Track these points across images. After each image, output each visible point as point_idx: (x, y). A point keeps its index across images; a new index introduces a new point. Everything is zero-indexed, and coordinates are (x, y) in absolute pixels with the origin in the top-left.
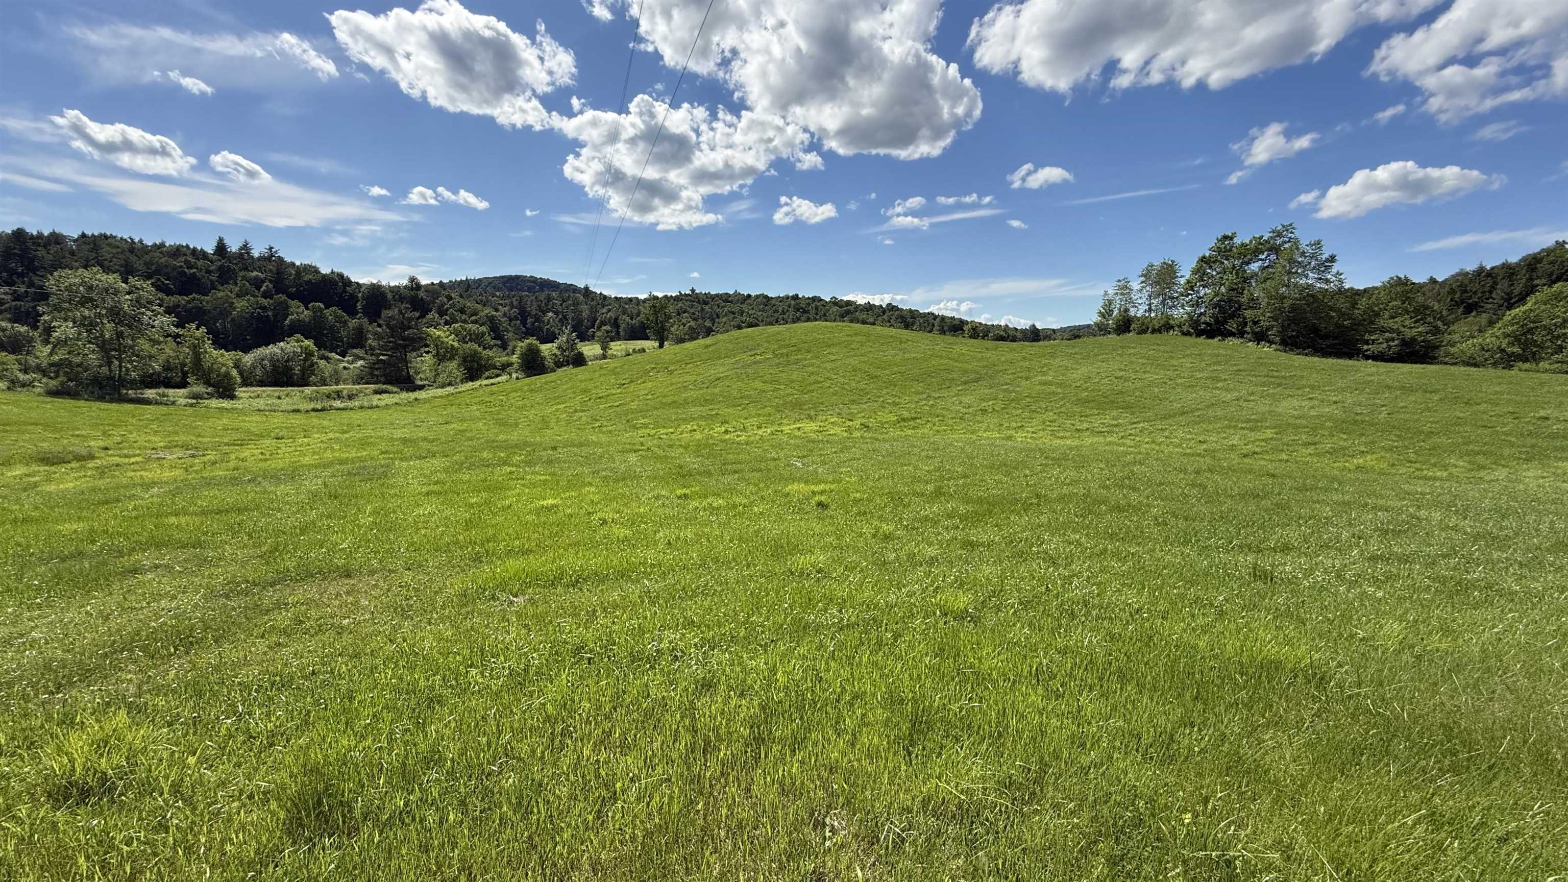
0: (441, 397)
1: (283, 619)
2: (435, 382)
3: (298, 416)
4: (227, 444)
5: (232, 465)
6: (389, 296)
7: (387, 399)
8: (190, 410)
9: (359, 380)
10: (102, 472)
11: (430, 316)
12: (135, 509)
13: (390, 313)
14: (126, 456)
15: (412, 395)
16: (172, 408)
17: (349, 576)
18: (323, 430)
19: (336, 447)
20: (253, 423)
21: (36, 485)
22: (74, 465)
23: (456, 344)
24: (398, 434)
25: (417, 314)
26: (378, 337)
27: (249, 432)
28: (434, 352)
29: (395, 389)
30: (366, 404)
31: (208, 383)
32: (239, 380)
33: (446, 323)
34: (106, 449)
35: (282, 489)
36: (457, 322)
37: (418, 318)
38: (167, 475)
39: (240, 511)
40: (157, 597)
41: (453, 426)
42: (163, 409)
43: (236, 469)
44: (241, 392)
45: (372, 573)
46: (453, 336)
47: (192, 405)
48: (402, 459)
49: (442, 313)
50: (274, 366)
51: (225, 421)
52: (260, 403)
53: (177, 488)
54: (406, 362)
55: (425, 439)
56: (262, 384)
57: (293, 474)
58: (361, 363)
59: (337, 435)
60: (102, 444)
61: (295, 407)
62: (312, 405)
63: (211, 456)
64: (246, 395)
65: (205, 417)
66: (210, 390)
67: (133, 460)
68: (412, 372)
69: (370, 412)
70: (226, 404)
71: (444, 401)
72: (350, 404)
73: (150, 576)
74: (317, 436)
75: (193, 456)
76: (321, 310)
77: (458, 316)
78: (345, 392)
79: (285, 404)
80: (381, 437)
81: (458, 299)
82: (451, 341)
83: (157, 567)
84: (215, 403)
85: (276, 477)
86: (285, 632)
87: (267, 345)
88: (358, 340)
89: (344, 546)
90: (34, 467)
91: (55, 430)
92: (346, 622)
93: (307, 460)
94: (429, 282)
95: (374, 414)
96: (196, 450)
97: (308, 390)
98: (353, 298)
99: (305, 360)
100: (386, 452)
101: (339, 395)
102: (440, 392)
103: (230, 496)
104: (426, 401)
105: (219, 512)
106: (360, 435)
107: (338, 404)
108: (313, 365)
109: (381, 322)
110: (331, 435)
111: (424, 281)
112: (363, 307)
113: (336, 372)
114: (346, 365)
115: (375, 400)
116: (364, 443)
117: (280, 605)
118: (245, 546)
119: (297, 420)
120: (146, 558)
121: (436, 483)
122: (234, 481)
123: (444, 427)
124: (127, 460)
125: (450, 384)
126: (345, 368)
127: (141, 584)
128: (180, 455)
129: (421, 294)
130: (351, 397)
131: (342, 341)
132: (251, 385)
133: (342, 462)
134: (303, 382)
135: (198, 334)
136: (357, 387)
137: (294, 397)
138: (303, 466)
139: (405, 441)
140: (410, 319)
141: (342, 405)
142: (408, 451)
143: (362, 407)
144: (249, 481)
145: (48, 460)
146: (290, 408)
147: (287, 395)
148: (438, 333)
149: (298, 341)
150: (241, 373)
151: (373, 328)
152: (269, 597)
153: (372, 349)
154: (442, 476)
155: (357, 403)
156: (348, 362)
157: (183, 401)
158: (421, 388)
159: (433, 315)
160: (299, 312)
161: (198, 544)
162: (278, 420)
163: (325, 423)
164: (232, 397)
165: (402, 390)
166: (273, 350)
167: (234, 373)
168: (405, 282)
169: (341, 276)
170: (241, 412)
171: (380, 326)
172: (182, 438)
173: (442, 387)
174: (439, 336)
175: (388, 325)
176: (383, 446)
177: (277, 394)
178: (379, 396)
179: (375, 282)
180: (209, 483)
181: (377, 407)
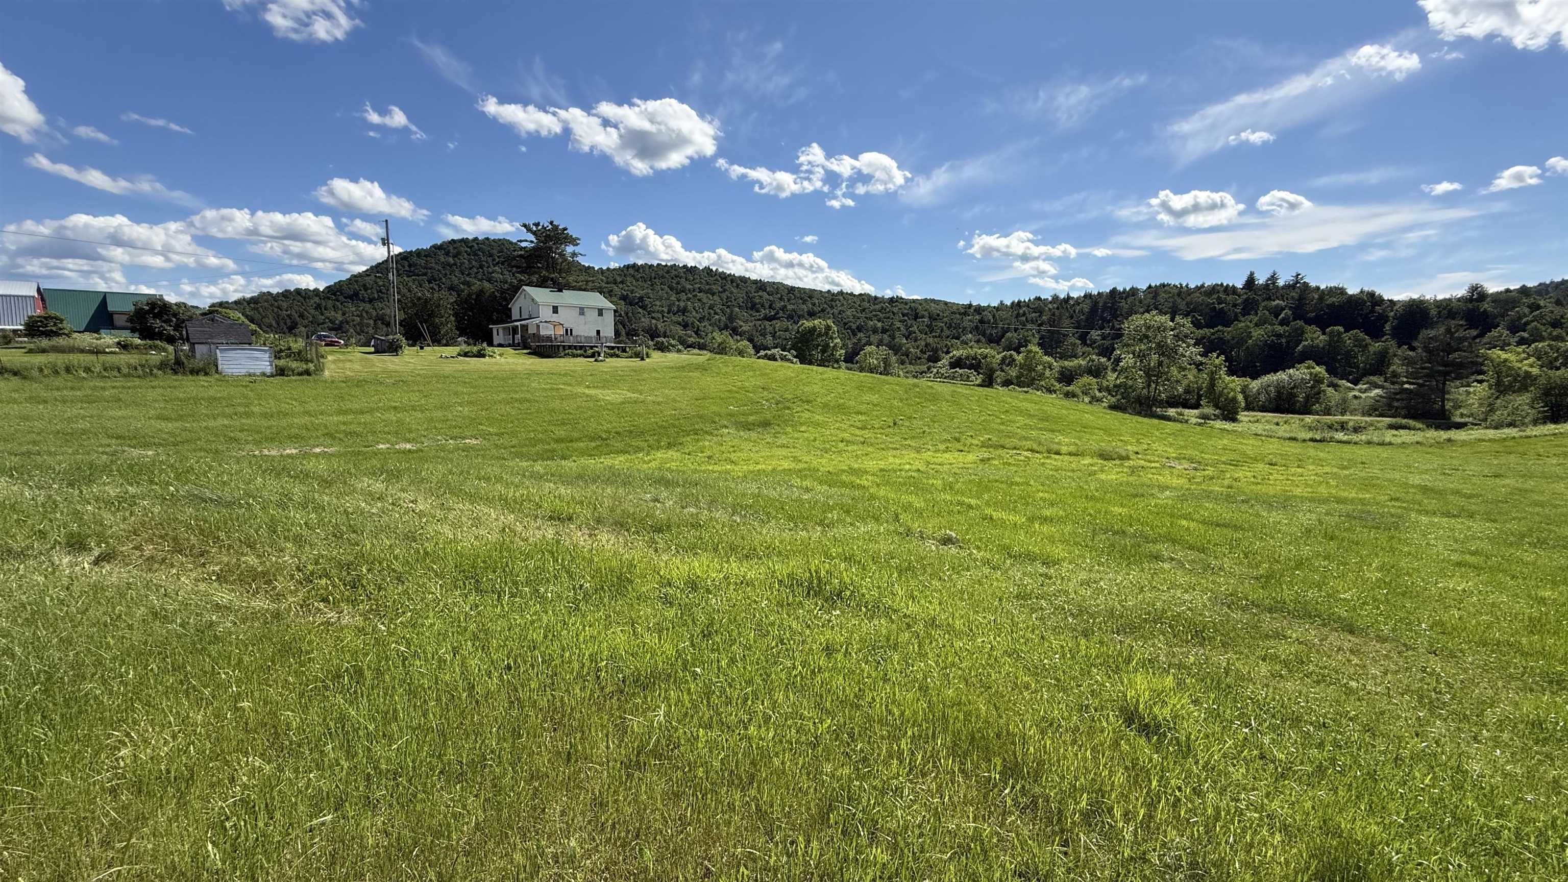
0: (1490, 440)
1: (1285, 650)
2: (1485, 420)
3: (1293, 444)
4: (1224, 463)
5: (1226, 482)
6: (1433, 312)
7: (1405, 436)
8: (1199, 428)
9: (1373, 410)
10: (1133, 470)
11: (1494, 333)
12: (1156, 506)
13: (1432, 333)
14: (1150, 462)
15: (1444, 435)
16: (1185, 425)
17: (1352, 632)
18: (1319, 462)
19: (1333, 483)
20: (1250, 446)
21: (1095, 473)
22: (1117, 462)
23: (1535, 371)
24: (1415, 480)
25: (1474, 333)
26: (1409, 362)
27: (1244, 454)
28: (1493, 381)
29: (1419, 425)
30: (1375, 439)
31: (1216, 406)
32: (1243, 404)
33: (1522, 341)
34: (1137, 453)
35: (1274, 517)
36: (1542, 339)
37: (1475, 338)
38: (1175, 482)
39: (1236, 528)
40: (1173, 586)
41: (1507, 481)
42: (1179, 425)
43: (1229, 487)
44: (1243, 416)
45: (1382, 639)
46: (1532, 360)
47: (1200, 424)
48: (1419, 512)
49: (1514, 328)
50: (1279, 392)
51: (1225, 442)
52: (1259, 428)
53: (1184, 495)
54: (1443, 392)
55: (1457, 492)
56: (1263, 409)
57: (1285, 502)
58: (1378, 391)
59: (1335, 470)
60: (1135, 449)
61: (1292, 435)
62: (1309, 435)
63: (1210, 471)
64: (1247, 419)
65: (1209, 436)
66: (1217, 412)
67: (1153, 465)
68: (1448, 405)
69: (1380, 449)
70: (1228, 426)
71: (1496, 447)
72: (1354, 437)
73: (1166, 566)
74: (1311, 467)
75: (1196, 469)
76: (1339, 334)
77: (1546, 331)
78: (1351, 424)
79: (1283, 430)
80: (1389, 480)
81: (1551, 307)
82: (1529, 366)
83: (1172, 559)
84: (1218, 424)
85: (1268, 503)
86: (1286, 664)
87: (1276, 371)
88: (1379, 366)
89: (1347, 596)
90: (1096, 460)
91: (1110, 435)
92: (1353, 684)
93: (1298, 491)
94: (1502, 288)
95: (1384, 453)
96: (1198, 465)
97: (1309, 419)
98: (1383, 318)
99: (1312, 387)
100: (1397, 499)
101: (1343, 427)
102: (1491, 433)
103: (1226, 513)
104: (1464, 444)
105: (1218, 525)
106: (1363, 474)
107: (1340, 436)
108: (1319, 393)
109: (1416, 344)
110: (1327, 469)
111: (1493, 288)
112: (1394, 328)
113: (1345, 401)
114: (1357, 393)
115: (1389, 435)
116: (1367, 484)
117: (1279, 635)
118: (1241, 563)
119: (1294, 449)
120: (1164, 549)
121: (1473, 553)
122: (1229, 499)
123: (1490, 482)
124: (1149, 464)
125: (1511, 425)
126: (1355, 397)
127: (1163, 571)
128: (1186, 466)
129: (1486, 306)
130: (1356, 430)
131: (1358, 367)
132: (1253, 410)
133: (1339, 501)
134: (1305, 410)
135: (1217, 362)
136: (1368, 419)
137: (1293, 424)
138: (1295, 496)
139: (1425, 490)
140: (1462, 339)
141: (1346, 438)
142: (1432, 504)
143: (1369, 443)
144: (1243, 501)
145: (1104, 456)
146: (1288, 435)
147: (1285, 423)
148: (1504, 355)
149: (1308, 368)
150: (1246, 398)
151: (1404, 351)
152: (1268, 622)
153: (1395, 375)
154: (1485, 546)
155: (1363, 437)
156: (1360, 391)
157: (1194, 420)
158: (1460, 426)
159: (1501, 332)
160: (1315, 337)
161: (1203, 550)
162: (1273, 446)
163: (1322, 455)
164: (1234, 420)
165: (1429, 426)
166: (1281, 376)
167: (1240, 397)
168: (1461, 292)
169: (1372, 295)
170: (1241, 434)
171: (1413, 349)
172: (1189, 452)
173: (1496, 428)
174: (1506, 360)
175: (1426, 348)
176: (1393, 491)
177: (1276, 420)
178: (1395, 432)
179: (1415, 296)
180: (1208, 495)
181: (1390, 444)
